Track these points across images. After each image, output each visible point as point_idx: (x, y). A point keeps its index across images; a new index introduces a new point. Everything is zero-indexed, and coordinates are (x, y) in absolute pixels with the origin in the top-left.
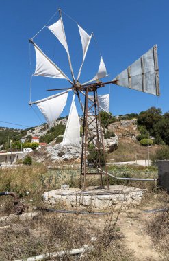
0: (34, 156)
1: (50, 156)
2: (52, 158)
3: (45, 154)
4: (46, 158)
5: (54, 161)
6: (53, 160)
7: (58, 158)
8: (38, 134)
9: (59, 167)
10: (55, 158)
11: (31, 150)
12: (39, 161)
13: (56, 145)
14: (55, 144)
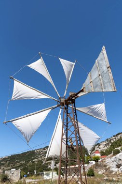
0: (96, 168)
1: (109, 168)
2: (111, 169)
3: (105, 166)
4: (106, 170)
5: (114, 173)
6: (112, 172)
7: (116, 169)
8: (104, 148)
9: (114, 179)
10: (113, 169)
11: (94, 163)
12: (100, 173)
13: (114, 157)
14: (112, 156)
